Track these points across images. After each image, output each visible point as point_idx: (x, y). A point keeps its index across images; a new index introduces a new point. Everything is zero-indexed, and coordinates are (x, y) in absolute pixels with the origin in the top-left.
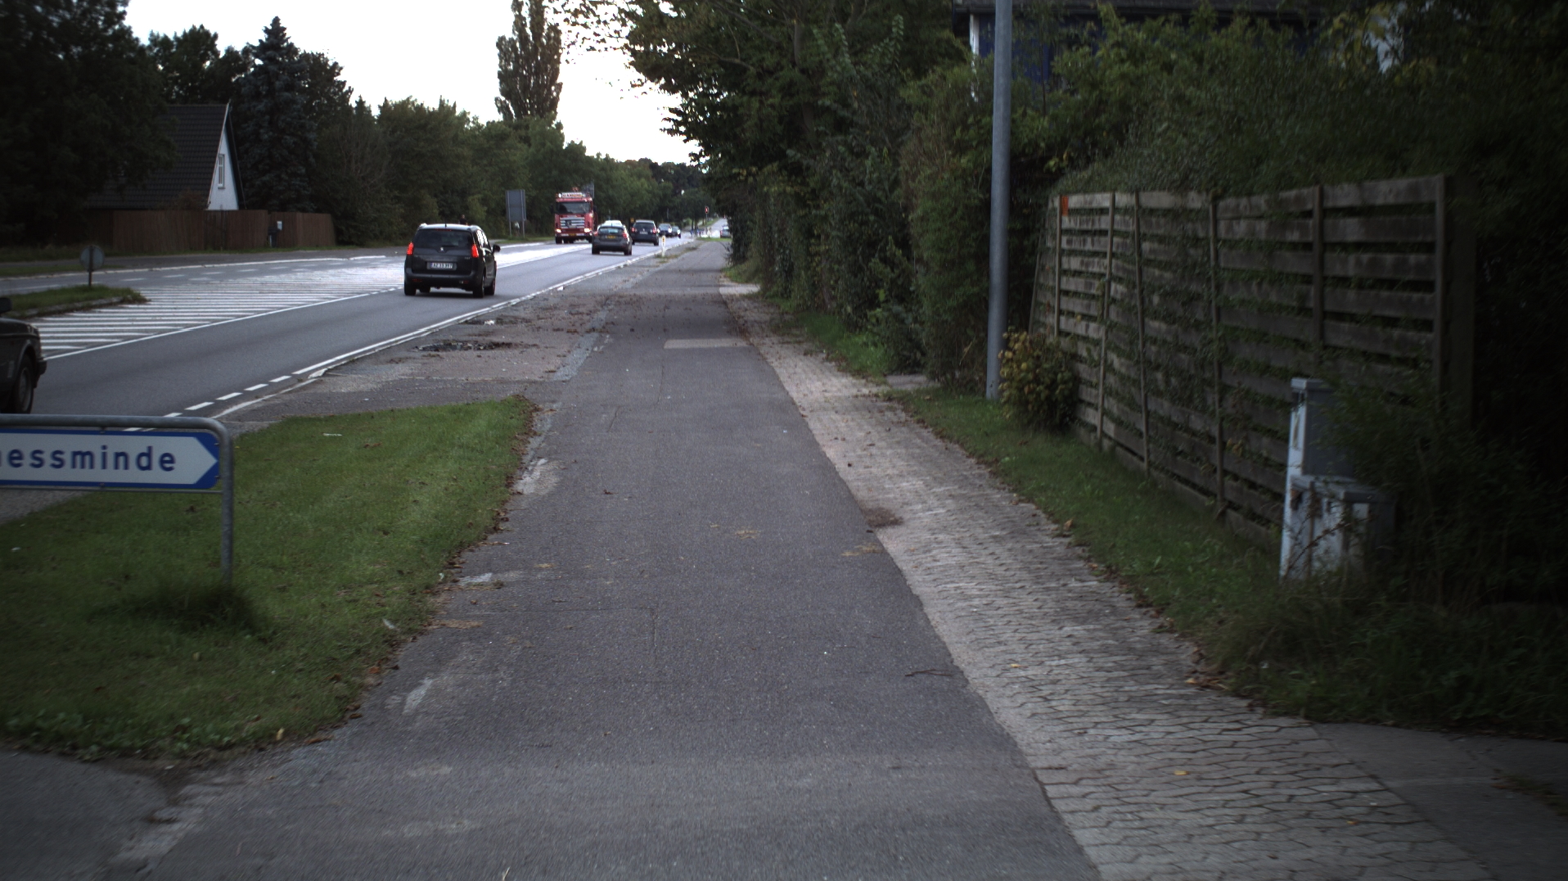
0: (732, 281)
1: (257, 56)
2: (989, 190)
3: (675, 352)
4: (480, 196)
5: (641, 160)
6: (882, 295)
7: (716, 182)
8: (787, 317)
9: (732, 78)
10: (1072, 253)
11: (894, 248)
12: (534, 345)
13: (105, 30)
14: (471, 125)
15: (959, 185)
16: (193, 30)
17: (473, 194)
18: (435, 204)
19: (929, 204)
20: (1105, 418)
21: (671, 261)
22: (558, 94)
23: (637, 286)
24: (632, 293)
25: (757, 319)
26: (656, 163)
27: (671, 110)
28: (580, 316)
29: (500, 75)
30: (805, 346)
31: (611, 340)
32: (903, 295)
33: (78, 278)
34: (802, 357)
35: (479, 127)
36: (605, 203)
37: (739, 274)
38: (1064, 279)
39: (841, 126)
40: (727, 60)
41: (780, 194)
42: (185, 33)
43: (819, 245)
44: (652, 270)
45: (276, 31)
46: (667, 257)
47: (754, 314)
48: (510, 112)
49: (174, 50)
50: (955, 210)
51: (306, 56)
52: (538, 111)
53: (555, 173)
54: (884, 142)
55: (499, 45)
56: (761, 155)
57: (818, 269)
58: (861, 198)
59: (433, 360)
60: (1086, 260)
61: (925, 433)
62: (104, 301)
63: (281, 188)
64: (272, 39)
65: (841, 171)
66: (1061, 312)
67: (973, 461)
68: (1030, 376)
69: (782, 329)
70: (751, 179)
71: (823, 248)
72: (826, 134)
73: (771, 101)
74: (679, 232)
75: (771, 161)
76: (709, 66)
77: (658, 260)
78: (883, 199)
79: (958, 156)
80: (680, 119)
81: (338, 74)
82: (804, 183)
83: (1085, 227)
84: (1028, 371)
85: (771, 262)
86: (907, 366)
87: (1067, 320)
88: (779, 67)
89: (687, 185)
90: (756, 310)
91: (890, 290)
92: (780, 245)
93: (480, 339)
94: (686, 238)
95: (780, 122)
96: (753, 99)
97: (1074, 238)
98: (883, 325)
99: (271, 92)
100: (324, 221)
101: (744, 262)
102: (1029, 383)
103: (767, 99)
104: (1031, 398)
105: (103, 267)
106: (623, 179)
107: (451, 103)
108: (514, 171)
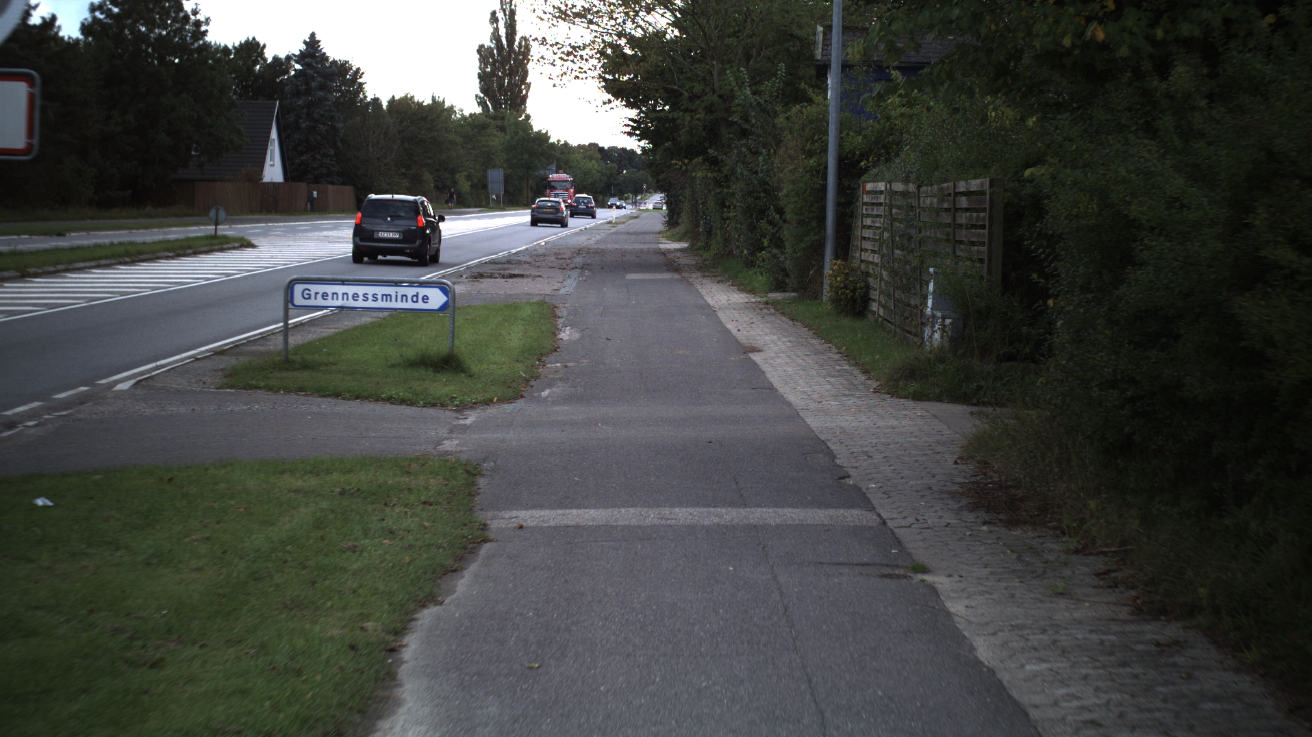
0: (668, 240)
1: (297, 62)
2: (826, 179)
3: (634, 282)
4: (465, 173)
5: (591, 145)
6: (766, 242)
8: (707, 261)
9: (672, 97)
10: (868, 216)
11: (774, 214)
12: (540, 276)
13: (192, 44)
14: (458, 116)
15: (808, 175)
16: (247, 42)
17: (461, 172)
19: (791, 187)
20: (880, 307)
21: (620, 226)
22: (527, 92)
23: (597, 242)
25: (687, 263)
26: (603, 147)
28: (564, 260)
29: (480, 76)
30: (719, 278)
31: (590, 273)
32: (778, 243)
34: (716, 284)
35: (464, 118)
37: (673, 235)
38: (864, 230)
39: (744, 133)
40: (668, 86)
41: (703, 178)
42: (241, 44)
43: (730, 212)
45: (312, 43)
46: (616, 223)
47: (684, 260)
48: (488, 105)
49: (232, 56)
50: (806, 190)
51: (334, 62)
52: (511, 105)
53: (525, 156)
54: (771, 146)
55: (479, 51)
57: (728, 229)
58: (756, 182)
59: (475, 283)
60: (874, 219)
61: (784, 318)
63: (315, 165)
64: (309, 49)
65: (743, 164)
66: (862, 250)
67: (806, 329)
69: (704, 269)
71: (731, 215)
72: (735, 140)
73: (698, 116)
74: (624, 205)
75: (697, 156)
76: (657, 91)
77: (610, 225)
78: (767, 183)
79: (808, 158)
80: (635, 125)
81: (361, 77)
82: (720, 171)
83: (873, 201)
84: (841, 282)
85: (697, 226)
86: (780, 286)
87: (865, 254)
88: (704, 93)
89: (628, 165)
90: (686, 258)
91: (771, 240)
92: (704, 213)
93: (501, 272)
94: (629, 210)
95: (704, 130)
96: (686, 114)
97: (869, 207)
98: (767, 262)
99: (308, 91)
100: (350, 191)
101: (676, 226)
102: (841, 289)
103: (695, 115)
104: (842, 297)
105: (227, 222)
106: (577, 161)
107: (441, 100)
108: (493, 154)
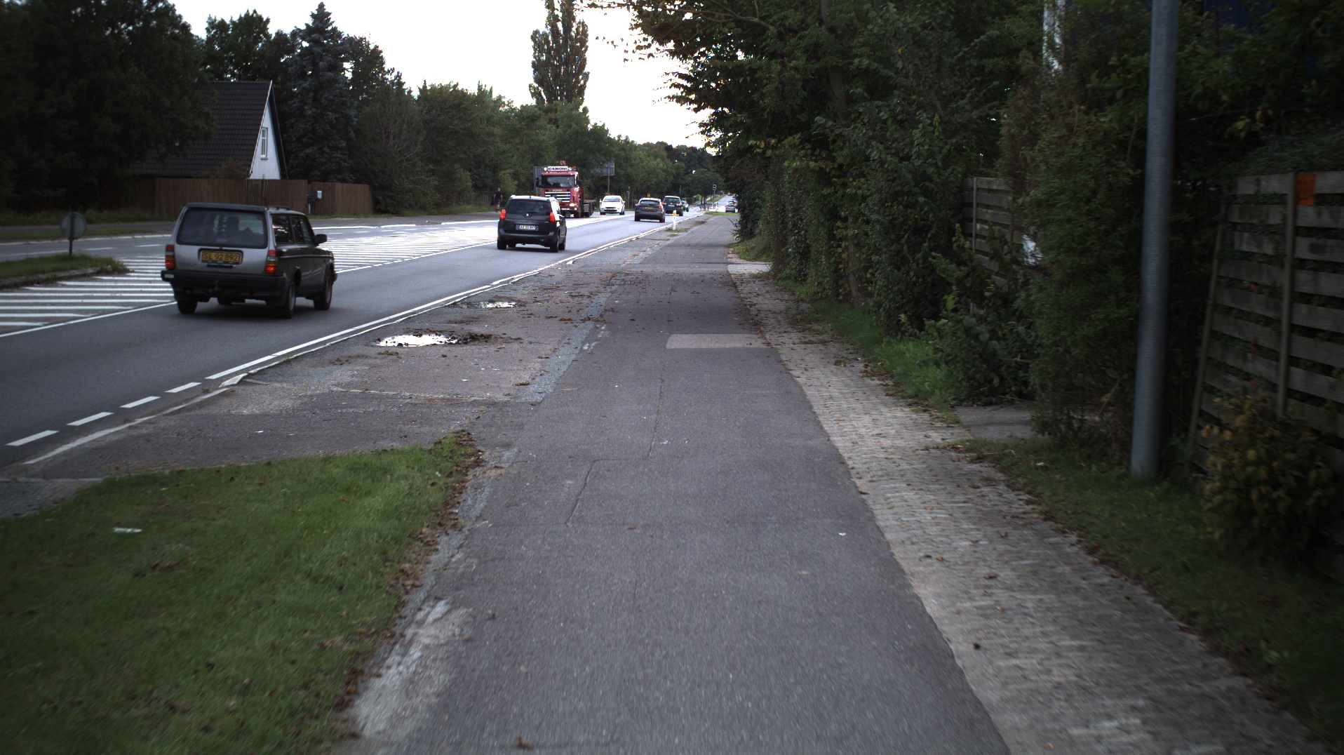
0: (741, 258)
1: (303, 39)
3: (678, 355)
4: (511, 171)
5: (658, 143)
7: (726, 160)
8: (804, 306)
9: (752, 38)
10: (1325, 267)
12: (517, 339)
13: (149, 8)
14: (506, 107)
15: (1100, 154)
16: (247, 15)
17: (505, 169)
18: (469, 178)
21: (682, 235)
22: (585, 82)
23: (646, 261)
24: (639, 270)
25: (771, 307)
26: (671, 146)
27: (681, 76)
28: (580, 299)
29: (534, 65)
31: (606, 334)
33: (59, 248)
34: (833, 368)
35: (513, 110)
36: (623, 179)
37: (747, 250)
38: (1302, 309)
40: (744, 18)
41: (799, 170)
42: (241, 18)
43: (846, 228)
44: (662, 243)
45: (321, 17)
46: (677, 231)
47: (768, 301)
48: (542, 97)
49: (230, 32)
50: (1094, 192)
51: (350, 40)
52: (567, 97)
53: (579, 151)
54: (934, 107)
55: (533, 38)
56: (780, 125)
57: (844, 256)
58: (909, 176)
62: (76, 272)
63: (323, 160)
64: (317, 23)
65: (882, 143)
66: (1293, 362)
68: (1263, 473)
69: (799, 322)
70: (769, 152)
72: (864, 99)
73: (794, 63)
74: (691, 207)
75: (792, 132)
76: (724, 25)
77: (669, 233)
78: (935, 176)
80: (689, 84)
81: (380, 56)
82: (830, 158)
85: (783, 242)
86: (981, 394)
88: (804, 25)
89: (698, 165)
90: (769, 296)
92: (795, 225)
93: (458, 328)
94: (694, 212)
95: (804, 87)
96: (774, 61)
97: (1331, 243)
98: (948, 340)
99: (316, 72)
100: (363, 191)
101: (750, 238)
102: (1259, 483)
103: (789, 62)
104: (1261, 509)
105: (86, 234)
106: (640, 158)
107: (488, 89)
108: (542, 150)
